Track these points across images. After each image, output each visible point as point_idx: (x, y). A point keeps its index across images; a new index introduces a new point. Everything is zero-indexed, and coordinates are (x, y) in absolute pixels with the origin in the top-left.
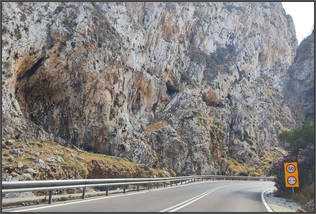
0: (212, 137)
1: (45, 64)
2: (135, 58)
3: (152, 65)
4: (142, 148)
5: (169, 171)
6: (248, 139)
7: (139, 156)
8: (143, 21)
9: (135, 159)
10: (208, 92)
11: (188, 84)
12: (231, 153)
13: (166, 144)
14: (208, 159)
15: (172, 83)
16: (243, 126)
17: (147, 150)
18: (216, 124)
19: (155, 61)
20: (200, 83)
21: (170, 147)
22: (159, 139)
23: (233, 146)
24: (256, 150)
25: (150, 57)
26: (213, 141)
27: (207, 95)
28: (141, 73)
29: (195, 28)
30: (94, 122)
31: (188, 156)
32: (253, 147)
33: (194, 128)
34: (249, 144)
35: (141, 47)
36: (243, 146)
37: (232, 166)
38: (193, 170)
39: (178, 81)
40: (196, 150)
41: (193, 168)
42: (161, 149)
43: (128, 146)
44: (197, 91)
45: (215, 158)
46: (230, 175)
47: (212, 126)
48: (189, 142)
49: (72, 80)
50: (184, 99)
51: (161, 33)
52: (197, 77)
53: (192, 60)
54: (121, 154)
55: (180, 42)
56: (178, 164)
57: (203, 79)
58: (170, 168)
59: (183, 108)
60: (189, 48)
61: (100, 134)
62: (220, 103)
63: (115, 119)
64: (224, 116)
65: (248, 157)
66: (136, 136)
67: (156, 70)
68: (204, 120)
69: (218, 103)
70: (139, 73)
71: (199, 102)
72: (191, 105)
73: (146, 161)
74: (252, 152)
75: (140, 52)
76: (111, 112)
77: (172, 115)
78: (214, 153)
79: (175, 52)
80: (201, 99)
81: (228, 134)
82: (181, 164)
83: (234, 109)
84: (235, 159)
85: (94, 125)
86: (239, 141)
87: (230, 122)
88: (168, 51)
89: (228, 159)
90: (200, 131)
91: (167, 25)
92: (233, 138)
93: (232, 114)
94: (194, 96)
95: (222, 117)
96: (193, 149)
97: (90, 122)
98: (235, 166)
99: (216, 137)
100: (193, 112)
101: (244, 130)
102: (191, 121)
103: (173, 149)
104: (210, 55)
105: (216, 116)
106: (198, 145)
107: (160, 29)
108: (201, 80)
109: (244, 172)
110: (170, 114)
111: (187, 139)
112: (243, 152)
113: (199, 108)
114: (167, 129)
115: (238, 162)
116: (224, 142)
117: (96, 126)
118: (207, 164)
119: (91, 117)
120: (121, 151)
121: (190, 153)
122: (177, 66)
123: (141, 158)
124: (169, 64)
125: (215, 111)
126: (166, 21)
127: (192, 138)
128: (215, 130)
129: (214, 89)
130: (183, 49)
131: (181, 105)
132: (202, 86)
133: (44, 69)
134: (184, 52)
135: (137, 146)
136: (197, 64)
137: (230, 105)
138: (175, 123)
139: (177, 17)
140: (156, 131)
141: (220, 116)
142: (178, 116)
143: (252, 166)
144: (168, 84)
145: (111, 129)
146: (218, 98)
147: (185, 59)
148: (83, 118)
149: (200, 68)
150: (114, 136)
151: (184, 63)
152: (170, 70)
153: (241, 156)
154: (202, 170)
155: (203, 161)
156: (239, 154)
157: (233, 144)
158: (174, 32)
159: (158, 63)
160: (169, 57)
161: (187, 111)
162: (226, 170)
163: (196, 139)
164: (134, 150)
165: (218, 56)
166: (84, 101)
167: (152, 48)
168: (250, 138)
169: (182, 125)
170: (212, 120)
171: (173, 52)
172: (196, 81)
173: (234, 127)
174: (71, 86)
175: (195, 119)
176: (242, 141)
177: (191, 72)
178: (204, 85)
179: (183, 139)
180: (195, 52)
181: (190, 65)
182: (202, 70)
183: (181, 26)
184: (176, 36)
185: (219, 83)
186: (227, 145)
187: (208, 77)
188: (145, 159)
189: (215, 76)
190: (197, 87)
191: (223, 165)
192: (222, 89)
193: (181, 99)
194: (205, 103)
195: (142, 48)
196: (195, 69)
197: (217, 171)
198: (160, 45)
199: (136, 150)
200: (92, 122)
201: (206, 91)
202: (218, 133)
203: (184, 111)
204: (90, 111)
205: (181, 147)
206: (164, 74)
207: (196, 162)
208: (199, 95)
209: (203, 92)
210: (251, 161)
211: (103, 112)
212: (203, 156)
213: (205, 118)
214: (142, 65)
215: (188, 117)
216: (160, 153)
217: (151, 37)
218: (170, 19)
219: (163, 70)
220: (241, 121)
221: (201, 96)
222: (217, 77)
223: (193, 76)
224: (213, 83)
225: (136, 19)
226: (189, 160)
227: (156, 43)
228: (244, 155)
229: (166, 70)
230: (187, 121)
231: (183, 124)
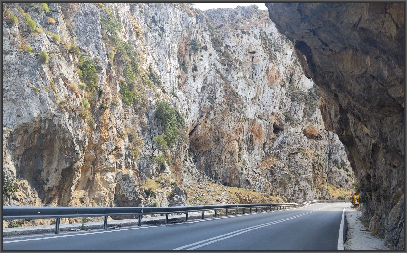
0: (314, 167)
1: (198, 129)
2: (250, 110)
3: (262, 111)
4: (262, 181)
5: (282, 198)
6: (345, 166)
7: (260, 188)
8: (253, 75)
9: (257, 189)
10: (308, 127)
11: (291, 124)
12: (329, 179)
13: (278, 177)
14: (311, 187)
15: (277, 124)
16: (340, 156)
17: (265, 182)
18: (316, 156)
19: (264, 107)
20: (301, 121)
21: (281, 179)
22: (272, 173)
23: (331, 174)
24: (352, 176)
25: (259, 105)
26: (314, 171)
27: (307, 130)
28: (254, 120)
29: (293, 69)
30: (228, 165)
31: (295, 185)
32: (349, 173)
33: (298, 162)
34: (345, 171)
35: (252, 100)
36: (340, 174)
37: (331, 191)
38: (300, 196)
39: (283, 121)
40: (301, 180)
41: (300, 195)
42: (274, 181)
43: (251, 180)
44: (299, 129)
45: (316, 185)
46: (330, 199)
47: (313, 158)
48: (295, 174)
49: (213, 137)
50: (289, 137)
51: (267, 83)
52: (298, 116)
53: (292, 101)
54: (247, 187)
55: (282, 86)
56: (288, 192)
57: (303, 117)
58: (282, 195)
59: (289, 145)
60: (289, 88)
61: (233, 173)
62: (319, 135)
63: (241, 161)
64: (322, 148)
65: (344, 183)
66: (255, 172)
67: (265, 115)
68: (307, 154)
69: (317, 136)
70: (253, 121)
71: (301, 137)
72: (295, 141)
73: (265, 191)
74: (348, 178)
75: (253, 104)
76: (239, 156)
77: (280, 152)
78: (316, 181)
79: (279, 97)
80: (302, 134)
81: (327, 163)
82: (290, 191)
83: (331, 140)
84: (333, 185)
85: (228, 167)
86: (337, 168)
87: (328, 152)
88: (273, 97)
89: (327, 186)
90: (304, 164)
91: (271, 74)
92: (331, 166)
93: (330, 144)
94: (297, 133)
95: (321, 148)
96: (299, 180)
97: (226, 165)
98: (334, 191)
99: (317, 168)
100: (298, 148)
101: (341, 159)
102: (296, 156)
103: (284, 181)
104: (308, 91)
105: (316, 148)
106: (303, 176)
107: (266, 79)
108: (302, 118)
109: (341, 196)
110: (278, 151)
111: (294, 171)
112: (340, 178)
113: (302, 144)
114: (278, 165)
115: (336, 187)
116: (324, 171)
117: (230, 168)
118: (310, 190)
119: (227, 161)
120: (247, 184)
121: (297, 183)
122: (281, 108)
123: (261, 189)
124: (275, 108)
125: (315, 144)
126: (269, 71)
127: (298, 171)
128: (316, 162)
129: (313, 124)
130: (284, 92)
131: (287, 143)
132: (303, 123)
133: (197, 132)
134: (286, 94)
135: (258, 180)
136: (298, 103)
137: (328, 136)
138: (284, 159)
139: (279, 64)
140: (269, 167)
141: (320, 148)
142: (285, 153)
143: (348, 190)
144: (274, 125)
145: (239, 169)
146: (317, 131)
147: (286, 100)
148: (221, 162)
149: (300, 107)
150: (242, 173)
151: (286, 104)
152: (276, 113)
153: (339, 182)
154: (307, 195)
155: (308, 189)
156: (336, 180)
157: (331, 172)
158: (276, 78)
159: (266, 109)
160: (275, 103)
161: (292, 148)
162: (326, 195)
163: (301, 171)
164: (255, 183)
165: (315, 91)
166: (222, 150)
167: (260, 97)
168: (346, 166)
169: (289, 160)
170: (313, 153)
171: (277, 98)
172: (297, 119)
173: (332, 157)
174: (213, 141)
175: (300, 155)
176: (339, 168)
177: (293, 112)
178: (304, 122)
179: (291, 171)
180: (295, 93)
181: (291, 105)
182: (302, 109)
183: (281, 72)
184: (278, 81)
185: (317, 118)
186: (326, 173)
187: (308, 114)
188: (264, 190)
189: (313, 112)
190: (299, 125)
191: (323, 190)
192: (320, 123)
193: (286, 137)
194: (305, 137)
195: (254, 100)
196: (296, 109)
197: (319, 196)
198: (266, 93)
199: (257, 183)
200: (227, 165)
201: (306, 126)
202: (319, 164)
203: (289, 148)
204: (226, 157)
205: (290, 179)
206: (271, 117)
207: (302, 190)
208: (300, 131)
209: (304, 128)
210: (348, 186)
211: (234, 157)
212: (307, 184)
213: (307, 152)
214: (255, 114)
215: (293, 153)
216: (274, 184)
217: (259, 88)
218: (273, 68)
219: (270, 114)
220: (338, 151)
221: (303, 132)
222: (315, 112)
223: (295, 115)
224: (312, 118)
225: (248, 76)
226: (296, 189)
227: (263, 92)
228: (341, 180)
229: (272, 114)
230: (293, 156)
231: (289, 158)
